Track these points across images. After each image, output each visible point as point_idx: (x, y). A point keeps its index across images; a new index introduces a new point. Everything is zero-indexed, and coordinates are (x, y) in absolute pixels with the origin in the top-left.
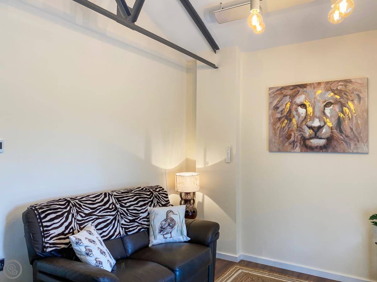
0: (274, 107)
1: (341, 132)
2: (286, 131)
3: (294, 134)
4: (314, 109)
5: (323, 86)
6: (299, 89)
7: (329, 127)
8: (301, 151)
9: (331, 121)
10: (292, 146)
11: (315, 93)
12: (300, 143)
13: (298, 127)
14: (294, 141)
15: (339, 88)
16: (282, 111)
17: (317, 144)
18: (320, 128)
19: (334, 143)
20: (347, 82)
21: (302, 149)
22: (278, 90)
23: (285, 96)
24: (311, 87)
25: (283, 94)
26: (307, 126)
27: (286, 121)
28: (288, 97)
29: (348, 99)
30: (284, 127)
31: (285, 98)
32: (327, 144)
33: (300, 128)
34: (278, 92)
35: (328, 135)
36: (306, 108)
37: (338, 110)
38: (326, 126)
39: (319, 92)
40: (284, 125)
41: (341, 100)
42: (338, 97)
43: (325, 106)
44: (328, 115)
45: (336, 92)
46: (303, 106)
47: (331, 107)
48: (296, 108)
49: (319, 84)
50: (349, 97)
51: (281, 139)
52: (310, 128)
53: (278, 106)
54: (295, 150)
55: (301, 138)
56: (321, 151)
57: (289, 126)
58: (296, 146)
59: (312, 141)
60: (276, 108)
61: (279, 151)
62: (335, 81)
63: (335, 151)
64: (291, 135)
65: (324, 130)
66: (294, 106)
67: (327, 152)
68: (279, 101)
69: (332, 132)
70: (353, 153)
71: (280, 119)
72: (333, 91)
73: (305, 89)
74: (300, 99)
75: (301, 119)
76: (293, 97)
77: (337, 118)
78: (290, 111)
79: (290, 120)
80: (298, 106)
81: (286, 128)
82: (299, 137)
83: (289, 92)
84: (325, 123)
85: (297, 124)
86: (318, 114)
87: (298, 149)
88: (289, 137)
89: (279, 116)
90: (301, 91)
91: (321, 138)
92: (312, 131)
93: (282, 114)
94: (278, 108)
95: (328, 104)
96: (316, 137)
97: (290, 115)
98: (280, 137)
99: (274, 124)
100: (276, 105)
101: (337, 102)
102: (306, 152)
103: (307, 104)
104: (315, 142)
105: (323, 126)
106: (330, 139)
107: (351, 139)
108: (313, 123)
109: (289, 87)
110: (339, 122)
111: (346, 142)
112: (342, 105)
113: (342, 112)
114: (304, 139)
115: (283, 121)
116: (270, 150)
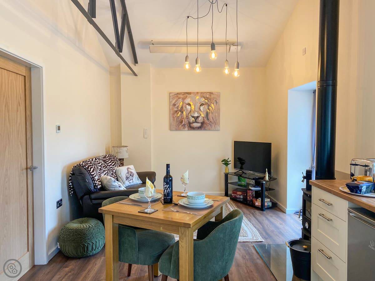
0: (173, 104)
1: (208, 119)
2: (180, 118)
3: (185, 120)
4: (195, 107)
5: (199, 94)
6: (187, 95)
7: (202, 116)
8: (188, 130)
9: (203, 114)
10: (183, 127)
11: (196, 98)
12: (188, 126)
13: (186, 116)
14: (184, 124)
15: (207, 96)
16: (178, 107)
17: (196, 126)
18: (198, 117)
19: (205, 125)
20: (211, 93)
22: (175, 94)
23: (179, 98)
24: (193, 94)
25: (178, 97)
26: (192, 116)
27: (180, 113)
28: (181, 99)
29: (211, 102)
30: (179, 116)
31: (180, 99)
32: (201, 126)
33: (187, 117)
34: (175, 96)
35: (202, 121)
36: (191, 106)
37: (206, 108)
38: (201, 116)
39: (198, 97)
40: (179, 115)
41: (208, 103)
42: (207, 101)
43: (200, 106)
44: (202, 110)
45: (206, 98)
46: (189, 104)
47: (204, 106)
48: (186, 106)
49: (198, 93)
50: (212, 101)
51: (177, 123)
52: (193, 117)
53: (175, 104)
55: (188, 122)
56: (198, 129)
57: (182, 116)
58: (186, 127)
59: (194, 124)
60: (174, 105)
61: (176, 130)
62: (205, 93)
63: (205, 130)
64: (183, 121)
65: (200, 119)
66: (185, 105)
67: (201, 130)
68: (176, 101)
69: (204, 119)
70: (213, 130)
71: (176, 111)
72: (204, 98)
73: (190, 95)
74: (188, 101)
75: (189, 112)
76: (184, 99)
77: (206, 112)
78: (182, 107)
79: (182, 112)
80: (187, 104)
81: (180, 117)
82: (187, 122)
83: (181, 96)
84: (200, 115)
85: (186, 115)
86: (197, 109)
87: (186, 129)
88: (181, 122)
89: (176, 109)
90: (188, 96)
91: (198, 123)
92: (194, 119)
93: (177, 109)
94: (175, 105)
95: (202, 105)
96: (196, 122)
97: (182, 109)
98: (176, 122)
99: (173, 114)
100: (174, 103)
101: (206, 104)
102: (191, 130)
103: (191, 104)
104: (195, 125)
105: (200, 116)
106: (203, 123)
107: (213, 123)
108: (194, 114)
109: (181, 93)
110: (207, 114)
111: (210, 125)
112: (209, 106)
113: (209, 109)
114: (190, 123)
115: (179, 113)
116: (170, 129)
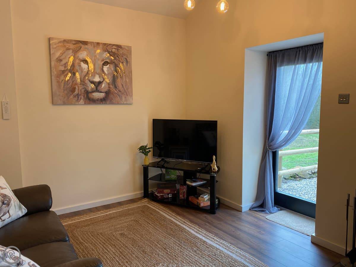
0: (57, 59)
1: (116, 87)
2: (71, 84)
3: (78, 87)
4: (94, 65)
5: (101, 46)
6: (81, 45)
7: (107, 82)
8: (85, 104)
9: (108, 78)
10: (76, 99)
11: (95, 51)
12: (84, 96)
13: (81, 80)
14: (78, 94)
15: (113, 50)
16: (65, 64)
17: (98, 96)
18: (100, 83)
19: (111, 96)
21: (86, 102)
22: (60, 42)
23: (68, 49)
24: (91, 45)
25: (65, 46)
26: (89, 81)
27: (70, 75)
28: (71, 51)
30: (68, 80)
31: (68, 51)
32: (106, 97)
33: (83, 81)
34: (60, 44)
35: (106, 90)
36: (88, 64)
37: (113, 69)
39: (98, 51)
40: (68, 78)
41: (115, 61)
42: (113, 58)
43: (104, 64)
44: (106, 72)
45: (111, 53)
46: (86, 62)
47: (108, 66)
48: (79, 63)
49: (98, 44)
50: (120, 60)
51: (66, 92)
52: (92, 82)
53: (61, 58)
54: (79, 103)
55: (85, 91)
56: (101, 103)
57: (73, 80)
58: (80, 99)
59: (94, 94)
60: (59, 60)
61: (64, 104)
62: (110, 44)
63: (112, 103)
64: (75, 88)
65: (103, 85)
66: (77, 61)
67: (106, 104)
68: (62, 54)
69: (109, 87)
70: (124, 104)
71: (63, 72)
72: (109, 52)
73: (86, 46)
75: (84, 74)
76: (75, 52)
77: (112, 75)
78: (73, 65)
79: (74, 74)
80: (81, 61)
81: (71, 81)
82: (83, 90)
83: (72, 46)
84: (104, 80)
85: (80, 78)
86: (98, 71)
87: (82, 101)
88: (73, 90)
89: (62, 68)
90: (83, 47)
91: (101, 92)
92: (93, 86)
93: (65, 67)
94: (61, 60)
95: (106, 63)
96: (97, 90)
97: (73, 69)
98: (64, 90)
99: (58, 76)
100: (59, 57)
101: (112, 62)
102: (89, 104)
103: (89, 60)
105: (103, 82)
106: (108, 93)
107: (123, 94)
108: (94, 78)
109: (71, 41)
110: (114, 79)
111: (119, 95)
112: (116, 66)
113: (116, 71)
114: (87, 93)
115: (67, 74)
116: (53, 104)
